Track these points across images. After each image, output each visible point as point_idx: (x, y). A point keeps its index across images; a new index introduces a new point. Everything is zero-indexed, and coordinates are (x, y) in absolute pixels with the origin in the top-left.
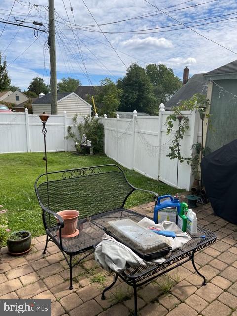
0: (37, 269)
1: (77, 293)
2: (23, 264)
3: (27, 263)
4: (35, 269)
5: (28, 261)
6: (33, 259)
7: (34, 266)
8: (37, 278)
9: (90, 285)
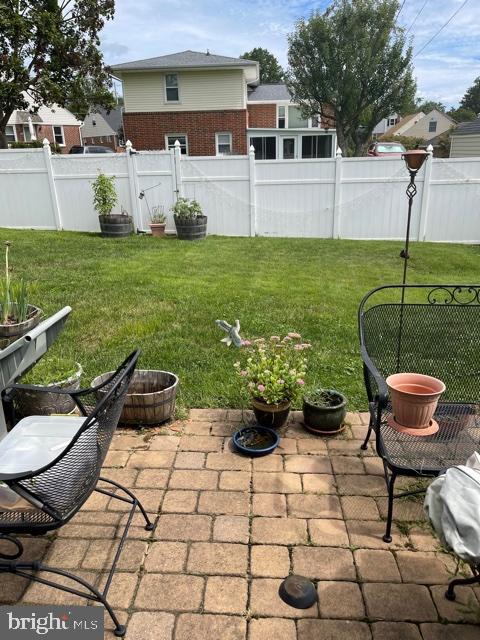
0: (339, 472)
1: (395, 556)
2: (320, 452)
3: (326, 453)
4: (336, 470)
5: (329, 450)
6: (338, 451)
7: (335, 465)
8: (330, 489)
9: (431, 554)
